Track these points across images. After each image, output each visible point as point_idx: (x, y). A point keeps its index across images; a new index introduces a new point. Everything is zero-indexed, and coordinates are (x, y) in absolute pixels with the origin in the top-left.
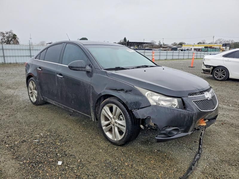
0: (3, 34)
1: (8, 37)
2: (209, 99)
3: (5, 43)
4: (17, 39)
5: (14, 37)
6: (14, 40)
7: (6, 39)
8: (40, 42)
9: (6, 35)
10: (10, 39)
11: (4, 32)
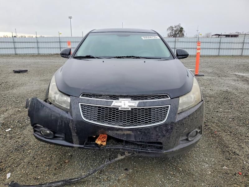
0: (172, 28)
1: (176, 31)
2: (120, 109)
3: (173, 37)
4: (183, 32)
5: (181, 30)
6: (181, 33)
7: (174, 33)
8: (206, 34)
9: (174, 29)
10: (177, 32)
11: (174, 26)
